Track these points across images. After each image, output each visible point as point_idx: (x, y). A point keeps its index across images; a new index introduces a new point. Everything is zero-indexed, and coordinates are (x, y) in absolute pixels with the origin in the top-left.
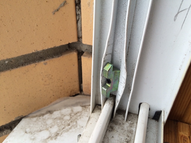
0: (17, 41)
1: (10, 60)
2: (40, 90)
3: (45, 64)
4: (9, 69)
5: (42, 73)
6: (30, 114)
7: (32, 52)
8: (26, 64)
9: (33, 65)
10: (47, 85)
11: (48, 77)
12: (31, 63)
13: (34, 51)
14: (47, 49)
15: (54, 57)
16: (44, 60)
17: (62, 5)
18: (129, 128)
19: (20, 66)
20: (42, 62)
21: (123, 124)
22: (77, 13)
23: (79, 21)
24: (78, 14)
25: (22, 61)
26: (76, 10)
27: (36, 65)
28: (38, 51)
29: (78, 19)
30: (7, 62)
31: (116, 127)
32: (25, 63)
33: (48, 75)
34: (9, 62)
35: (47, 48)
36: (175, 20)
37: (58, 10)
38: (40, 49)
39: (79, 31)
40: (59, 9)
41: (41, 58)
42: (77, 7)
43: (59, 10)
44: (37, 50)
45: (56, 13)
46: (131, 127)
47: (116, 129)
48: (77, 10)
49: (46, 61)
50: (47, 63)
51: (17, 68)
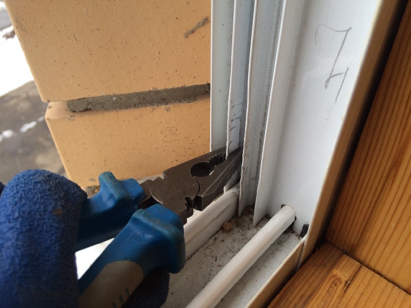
0: (129, 72)
1: (119, 97)
2: (157, 148)
3: (167, 110)
4: (116, 109)
5: (161, 122)
7: (149, 90)
8: (140, 106)
9: (149, 108)
10: (168, 142)
11: (169, 130)
12: (147, 106)
13: (151, 89)
14: (172, 89)
15: (182, 101)
16: (166, 104)
17: (201, 24)
19: (131, 107)
20: (163, 106)
21: (249, 229)
25: (136, 100)
27: (154, 109)
28: (158, 89)
30: (114, 99)
32: (140, 103)
33: (169, 127)
34: (117, 99)
35: (171, 87)
36: (326, 87)
37: (193, 32)
38: (161, 87)
40: (195, 30)
41: (163, 99)
43: (195, 33)
44: (156, 88)
45: (190, 36)
47: (233, 232)
49: (168, 106)
50: (170, 108)
51: (127, 109)
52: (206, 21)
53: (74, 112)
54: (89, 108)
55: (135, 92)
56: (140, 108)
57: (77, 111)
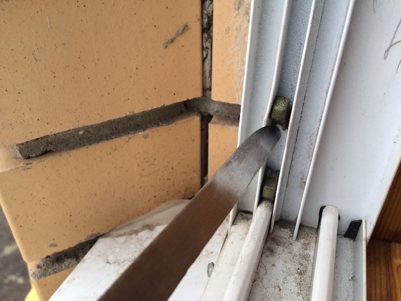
0: (102, 96)
2: (133, 186)
3: (145, 137)
4: (85, 145)
5: (138, 153)
6: (113, 229)
7: (125, 115)
8: (113, 137)
9: (125, 138)
10: (146, 176)
11: (147, 162)
12: (121, 135)
13: (128, 114)
14: (150, 110)
15: (161, 124)
16: (144, 131)
17: (181, 32)
18: (301, 252)
19: (102, 140)
20: (140, 133)
21: (291, 244)
22: (205, 46)
23: (208, 61)
24: (206, 48)
25: (107, 131)
26: (202, 40)
27: (129, 138)
28: (135, 113)
29: (205, 56)
30: (81, 133)
31: (279, 249)
32: (112, 134)
33: (148, 158)
34: (84, 133)
36: (385, 58)
37: (172, 41)
38: (138, 110)
39: (206, 77)
40: (175, 39)
41: (138, 126)
42: (205, 35)
43: (174, 42)
44: (133, 112)
45: (169, 46)
46: (306, 249)
47: (278, 252)
48: (204, 40)
49: (148, 131)
50: (148, 135)
52: (186, 28)
53: (29, 158)
54: (48, 149)
57: (33, 156)
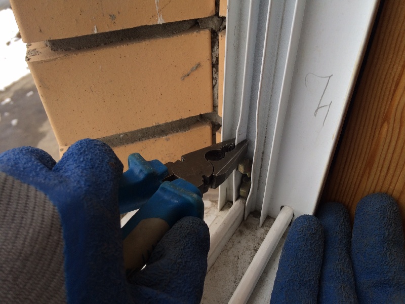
0: (136, 113)
1: (126, 134)
3: (167, 140)
4: (124, 144)
5: (162, 151)
7: (152, 126)
8: (144, 139)
9: (152, 140)
12: (150, 138)
13: (154, 124)
15: (179, 131)
16: (166, 135)
17: (194, 69)
18: (262, 236)
19: (136, 141)
20: (164, 137)
21: (257, 229)
22: (214, 76)
23: (216, 86)
24: (215, 78)
25: (140, 135)
26: (212, 73)
27: (155, 140)
28: (160, 124)
29: (214, 84)
30: (121, 136)
32: (143, 137)
33: (169, 154)
34: (124, 136)
35: (170, 121)
36: (315, 115)
37: (188, 75)
38: (162, 122)
41: (163, 131)
42: (214, 69)
43: (190, 75)
44: (158, 123)
45: (186, 78)
47: (245, 234)
48: (214, 73)
49: (169, 136)
50: (169, 138)
51: (133, 143)
52: (198, 66)
55: (140, 128)
56: (144, 141)
